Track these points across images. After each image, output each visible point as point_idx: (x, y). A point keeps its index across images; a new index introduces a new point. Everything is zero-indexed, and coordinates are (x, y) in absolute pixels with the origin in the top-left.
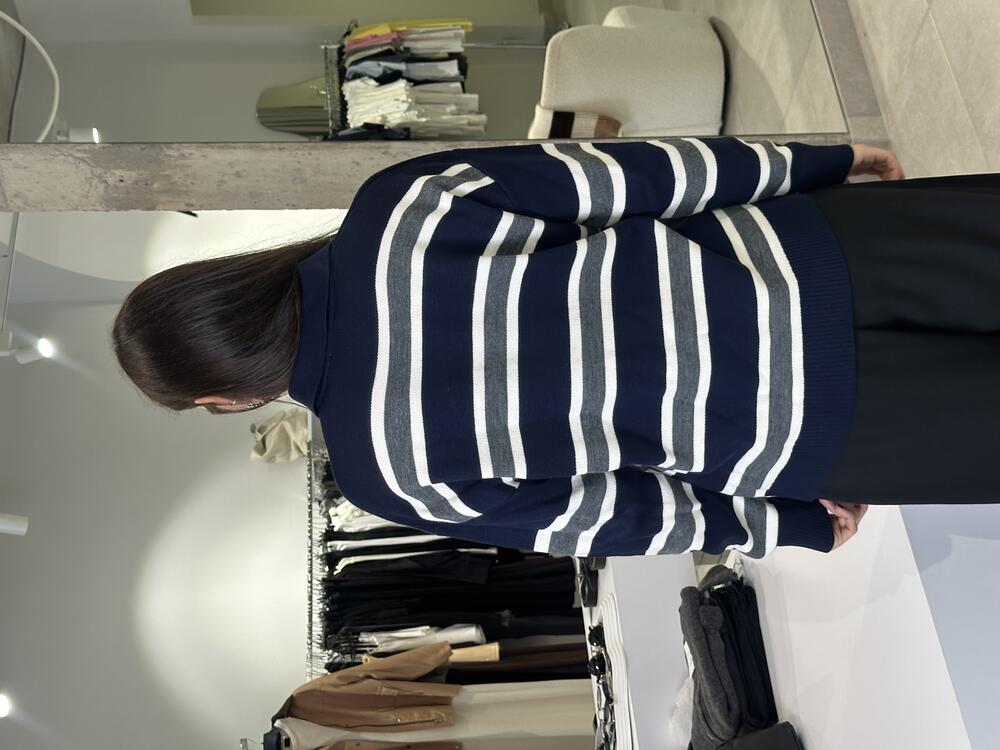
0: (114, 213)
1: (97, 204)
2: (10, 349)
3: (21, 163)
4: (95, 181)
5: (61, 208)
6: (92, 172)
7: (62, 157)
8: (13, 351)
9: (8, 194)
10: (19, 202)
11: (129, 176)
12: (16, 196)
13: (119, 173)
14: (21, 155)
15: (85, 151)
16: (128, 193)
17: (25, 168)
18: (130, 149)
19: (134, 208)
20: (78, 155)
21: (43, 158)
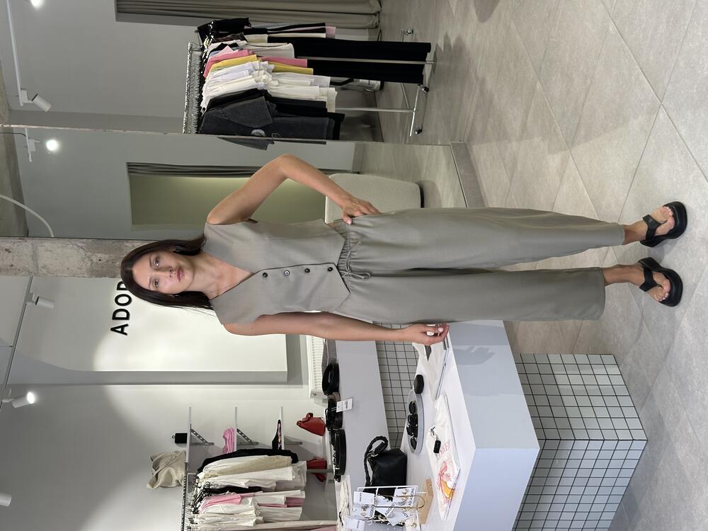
0: (94, 279)
1: (85, 273)
2: (9, 399)
3: (49, 248)
4: (86, 260)
5: (65, 275)
6: (85, 254)
7: (71, 245)
8: (11, 400)
9: (39, 266)
10: (44, 271)
11: (105, 257)
12: (44, 267)
13: (99, 255)
15: (83, 243)
16: (102, 267)
17: (51, 251)
18: (107, 242)
19: (105, 277)
20: (79, 244)
21: (60, 245)
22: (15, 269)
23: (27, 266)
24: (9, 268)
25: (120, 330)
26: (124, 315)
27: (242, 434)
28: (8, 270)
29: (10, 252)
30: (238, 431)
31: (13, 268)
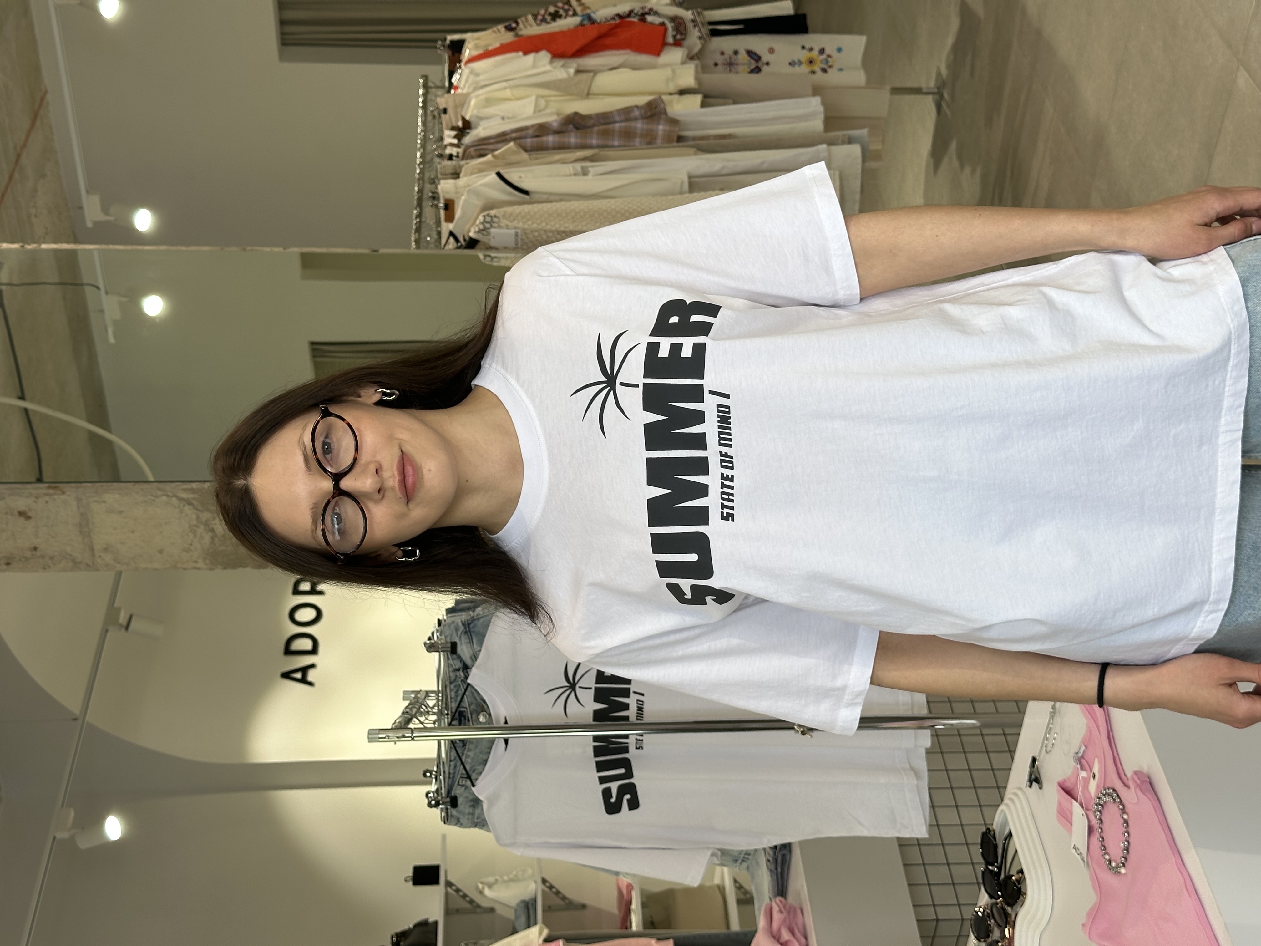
0: (219, 572)
1: (200, 561)
3: (116, 505)
4: (201, 530)
5: (156, 566)
6: (198, 518)
7: (164, 498)
8: (72, 832)
9: (97, 547)
10: (108, 558)
12: (106, 550)
14: (117, 496)
15: (192, 491)
17: (121, 512)
20: (184, 495)
21: (143, 499)
22: (43, 557)
23: (69, 549)
24: (28, 554)
25: (299, 675)
26: (307, 644)
27: (551, 887)
28: (27, 559)
29: (28, 518)
30: (544, 881)
31: (38, 553)
